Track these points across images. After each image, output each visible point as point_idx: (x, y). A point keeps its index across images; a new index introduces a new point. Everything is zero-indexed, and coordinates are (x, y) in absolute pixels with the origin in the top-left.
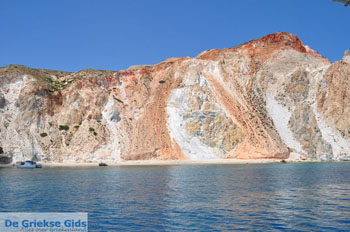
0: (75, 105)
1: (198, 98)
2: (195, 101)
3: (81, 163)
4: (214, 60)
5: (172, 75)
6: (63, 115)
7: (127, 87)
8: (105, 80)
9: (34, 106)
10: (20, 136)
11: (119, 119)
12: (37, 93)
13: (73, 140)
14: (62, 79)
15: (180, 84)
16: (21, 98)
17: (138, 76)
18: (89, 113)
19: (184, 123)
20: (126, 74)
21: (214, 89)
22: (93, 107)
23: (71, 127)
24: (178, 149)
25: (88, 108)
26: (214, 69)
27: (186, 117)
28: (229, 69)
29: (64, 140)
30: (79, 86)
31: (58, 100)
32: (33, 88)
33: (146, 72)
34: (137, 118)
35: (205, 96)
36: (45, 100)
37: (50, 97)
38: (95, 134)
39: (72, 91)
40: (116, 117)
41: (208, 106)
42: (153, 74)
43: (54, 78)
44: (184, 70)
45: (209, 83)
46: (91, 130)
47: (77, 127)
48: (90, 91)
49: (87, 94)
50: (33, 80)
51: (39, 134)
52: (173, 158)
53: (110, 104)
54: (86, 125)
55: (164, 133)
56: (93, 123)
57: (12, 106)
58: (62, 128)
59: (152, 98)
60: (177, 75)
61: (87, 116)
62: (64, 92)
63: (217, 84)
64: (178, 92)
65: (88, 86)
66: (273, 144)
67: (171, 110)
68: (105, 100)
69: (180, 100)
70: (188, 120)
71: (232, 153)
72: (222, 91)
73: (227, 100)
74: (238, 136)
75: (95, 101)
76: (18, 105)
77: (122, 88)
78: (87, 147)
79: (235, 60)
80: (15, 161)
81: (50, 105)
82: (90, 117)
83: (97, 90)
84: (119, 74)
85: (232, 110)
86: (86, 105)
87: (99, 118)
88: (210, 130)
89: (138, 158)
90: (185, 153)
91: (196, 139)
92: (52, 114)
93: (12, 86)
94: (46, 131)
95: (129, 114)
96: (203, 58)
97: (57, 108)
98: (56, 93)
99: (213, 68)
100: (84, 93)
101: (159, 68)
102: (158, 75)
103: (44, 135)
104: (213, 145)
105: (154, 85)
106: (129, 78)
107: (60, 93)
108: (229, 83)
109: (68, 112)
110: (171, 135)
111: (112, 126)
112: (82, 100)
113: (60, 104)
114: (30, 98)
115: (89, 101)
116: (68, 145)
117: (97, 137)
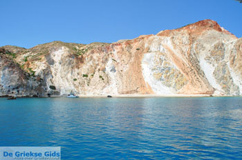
0: (91, 63)
1: (160, 59)
2: (158, 60)
3: (96, 95)
4: (167, 36)
5: (143, 45)
6: (85, 68)
7: (118, 52)
8: (106, 48)
9: (69, 64)
10: (63, 80)
11: (115, 71)
12: (70, 56)
13: (91, 82)
14: (82, 48)
15: (148, 50)
16: (62, 60)
17: (124, 46)
18: (99, 67)
19: (152, 73)
20: (117, 45)
21: (168, 54)
22: (101, 64)
23: (89, 75)
24: (150, 88)
25: (98, 65)
26: (167, 42)
27: (153, 70)
28: (177, 42)
29: (86, 83)
30: (93, 52)
31: (81, 60)
32: (68, 53)
33: (128, 43)
34: (125, 70)
35: (164, 57)
36: (75, 60)
37: (77, 58)
38: (103, 79)
39: (89, 55)
40: (113, 70)
41: (166, 64)
42: (132, 45)
43: (77, 48)
44: (151, 42)
45: (165, 50)
46: (100, 77)
47: (93, 75)
48: (98, 55)
50: (67, 49)
51: (72, 79)
52: (147, 93)
53: (110, 62)
54: (97, 74)
55: (141, 79)
56: (101, 73)
57: (57, 64)
58: (84, 76)
59: (133, 58)
60: (146, 45)
61: (97, 69)
62: (84, 56)
63: (170, 51)
64: (147, 55)
65: (97, 52)
66: (205, 86)
67: (144, 65)
68: (107, 59)
69: (150, 60)
70: (155, 71)
71: (180, 90)
72: (173, 55)
73: (177, 60)
74: (184, 81)
75: (101, 60)
76: (60, 63)
77: (115, 53)
78: (99, 87)
79: (180, 36)
80: (62, 94)
81: (77, 63)
82: (99, 70)
83: (103, 54)
84: (113, 45)
85: (180, 66)
86: (97, 63)
87: (104, 70)
88: (168, 77)
89: (127, 93)
90: (154, 90)
91: (159, 83)
92: (79, 68)
93: (56, 53)
94: (76, 77)
95: (120, 68)
96: (160, 35)
97: (81, 65)
98: (80, 56)
100: (95, 56)
101: (135, 41)
102: (135, 45)
103: (75, 80)
104: (169, 86)
105: (133, 51)
106: (118, 47)
107: (82, 56)
108: (177, 50)
109: (87, 67)
110: (145, 80)
111: (112, 75)
112: (94, 60)
113: (82, 62)
114: (67, 59)
115: (98, 61)
116: (88, 85)
117: (104, 81)
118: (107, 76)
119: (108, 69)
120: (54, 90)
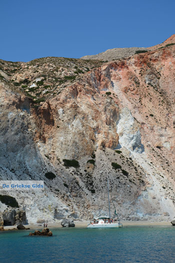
7: (126, 91)
11: (143, 148)
12: (19, 105)
13: (96, 183)
18: (100, 138)
22: (105, 128)
23: (83, 161)
25: (97, 130)
29: (81, 184)
30: (75, 93)
32: (12, 97)
34: (167, 146)
36: (31, 118)
37: (37, 111)
38: (125, 173)
39: (65, 101)
40: (138, 145)
46: (116, 166)
47: (92, 162)
48: (91, 100)
49: (90, 106)
51: (43, 175)
58: (68, 163)
61: (98, 144)
62: (53, 103)
65: (88, 92)
75: (104, 117)
77: (117, 91)
81: (39, 125)
82: (103, 145)
86: (93, 124)
92: (44, 141)
97: (50, 131)
98: (44, 105)
103: (50, 176)
107: (49, 105)
109: (70, 137)
112: (85, 117)
113: (51, 122)
114: (12, 114)
115: (95, 118)
116: (93, 192)
117: (131, 178)
118: (130, 162)
119: (125, 144)
120: (16, 209)
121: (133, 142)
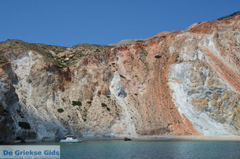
0: (84, 80)
1: (202, 74)
2: (198, 76)
4: (206, 32)
5: (166, 49)
6: (75, 90)
7: (125, 62)
8: (105, 54)
9: (48, 82)
11: (125, 95)
12: (48, 69)
13: (89, 115)
15: (177, 59)
17: (133, 51)
18: (98, 88)
19: (190, 98)
20: (121, 49)
21: (212, 64)
22: (102, 83)
23: (84, 103)
24: (190, 124)
25: (96, 84)
26: (209, 43)
27: (190, 93)
28: (225, 42)
29: (80, 116)
30: (86, 62)
31: (67, 76)
32: (44, 65)
33: (140, 46)
34: (142, 94)
35: (208, 71)
36: (56, 77)
37: (60, 73)
38: (108, 109)
39: (79, 67)
40: (122, 93)
41: (213, 82)
42: (146, 49)
43: (53, 53)
44: (180, 44)
45: (207, 58)
46: (104, 105)
47: (90, 103)
48: (96, 67)
49: (94, 70)
51: (56, 110)
52: (187, 133)
53: (116, 80)
54: (97, 101)
55: (172, 109)
56: (103, 98)
57: (24, 82)
58: (75, 103)
59: (151, 73)
60: (172, 50)
61: (96, 92)
62: (72, 68)
63: (215, 59)
64: (177, 68)
65: (94, 62)
67: (173, 85)
68: (110, 75)
69: (182, 75)
70: (193, 95)
72: (221, 66)
73: (230, 76)
75: (102, 77)
76: (30, 82)
77: (119, 62)
79: (230, 32)
80: (40, 136)
81: (60, 81)
82: (99, 93)
83: (103, 65)
84: (115, 50)
86: (95, 81)
87: (107, 93)
88: (219, 106)
89: (153, 133)
90: (197, 128)
91: (204, 115)
92: (63, 90)
94: (61, 107)
95: (133, 90)
96: (193, 31)
97: (67, 84)
98: (65, 69)
99: (208, 41)
100: (91, 68)
101: (152, 42)
102: (152, 50)
103: (61, 111)
104: (223, 121)
105: (151, 60)
106: (124, 53)
107: (68, 69)
108: (227, 58)
109: (79, 88)
110: (179, 110)
111: (121, 101)
112: (90, 76)
113: (69, 79)
114: (43, 75)
115: (96, 77)
116: (85, 120)
117: (111, 112)
118: (114, 103)
119: (114, 92)
120: (27, 131)
121: (119, 91)
